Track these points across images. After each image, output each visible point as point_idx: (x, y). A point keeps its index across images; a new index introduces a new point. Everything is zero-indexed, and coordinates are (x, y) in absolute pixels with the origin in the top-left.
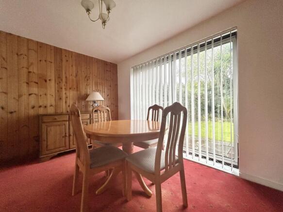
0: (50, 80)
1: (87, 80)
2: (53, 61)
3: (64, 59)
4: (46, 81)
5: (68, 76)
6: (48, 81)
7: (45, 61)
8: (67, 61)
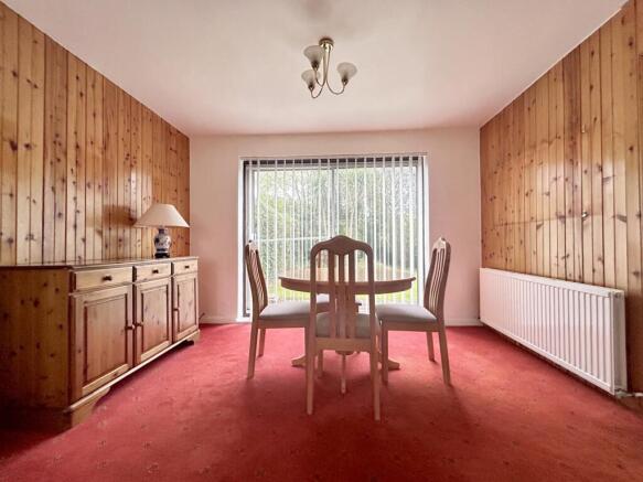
0: (27, 146)
1: (131, 166)
2: (40, 84)
3: (74, 87)
4: (14, 147)
5: (82, 145)
6: (21, 149)
7: (15, 74)
8: (81, 94)
